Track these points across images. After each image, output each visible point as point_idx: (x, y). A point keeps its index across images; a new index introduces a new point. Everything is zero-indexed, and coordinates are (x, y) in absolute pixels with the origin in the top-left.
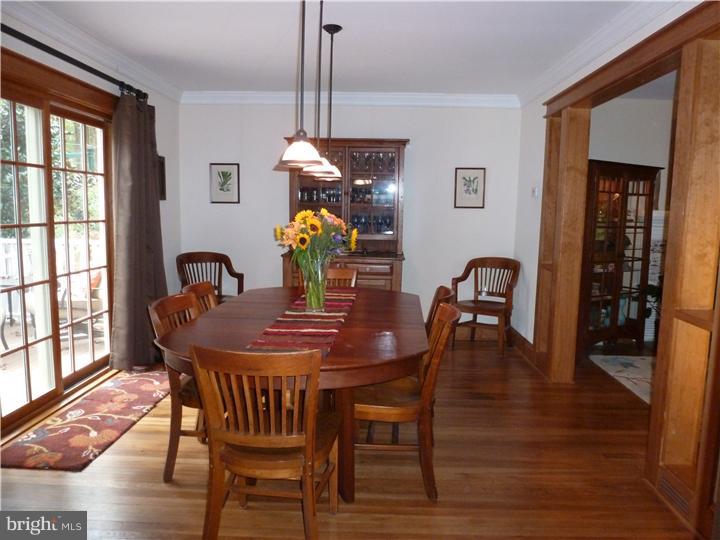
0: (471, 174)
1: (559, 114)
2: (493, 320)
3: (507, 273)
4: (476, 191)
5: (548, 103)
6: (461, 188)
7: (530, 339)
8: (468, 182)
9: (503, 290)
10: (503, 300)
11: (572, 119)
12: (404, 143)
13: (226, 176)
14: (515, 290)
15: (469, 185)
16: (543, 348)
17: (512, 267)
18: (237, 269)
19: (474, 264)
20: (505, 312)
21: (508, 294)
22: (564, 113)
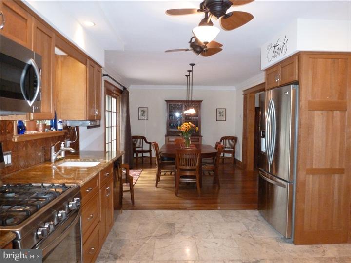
0: (222, 110)
1: (247, 94)
2: (230, 155)
3: (233, 141)
4: (223, 116)
5: (244, 91)
6: (218, 115)
7: (241, 160)
8: (220, 113)
9: (232, 146)
10: (232, 149)
11: (250, 97)
12: (201, 101)
13: (144, 111)
14: (236, 146)
15: (221, 114)
16: (245, 163)
17: (235, 139)
18: (148, 141)
19: (223, 139)
20: (233, 153)
21: (234, 148)
22: (248, 95)
